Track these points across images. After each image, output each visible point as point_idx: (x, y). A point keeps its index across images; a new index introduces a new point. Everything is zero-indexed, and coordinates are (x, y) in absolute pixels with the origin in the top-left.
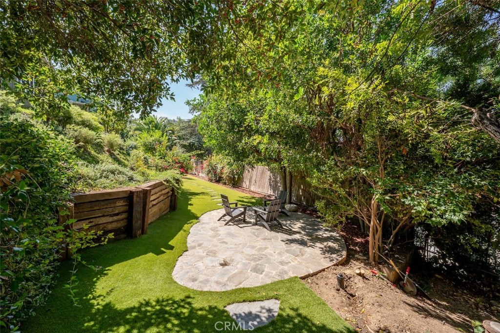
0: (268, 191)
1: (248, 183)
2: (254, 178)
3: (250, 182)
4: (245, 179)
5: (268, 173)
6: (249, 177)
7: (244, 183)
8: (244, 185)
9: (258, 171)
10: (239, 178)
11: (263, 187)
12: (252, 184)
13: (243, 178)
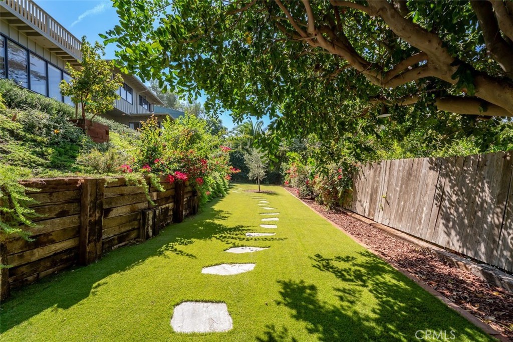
0: (435, 233)
1: (366, 205)
2: (382, 192)
3: (372, 201)
4: (359, 194)
5: (429, 177)
6: (369, 190)
7: (358, 204)
8: (359, 209)
9: (395, 173)
10: (346, 192)
11: (415, 218)
12: (378, 206)
13: (355, 193)
